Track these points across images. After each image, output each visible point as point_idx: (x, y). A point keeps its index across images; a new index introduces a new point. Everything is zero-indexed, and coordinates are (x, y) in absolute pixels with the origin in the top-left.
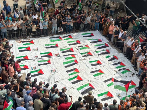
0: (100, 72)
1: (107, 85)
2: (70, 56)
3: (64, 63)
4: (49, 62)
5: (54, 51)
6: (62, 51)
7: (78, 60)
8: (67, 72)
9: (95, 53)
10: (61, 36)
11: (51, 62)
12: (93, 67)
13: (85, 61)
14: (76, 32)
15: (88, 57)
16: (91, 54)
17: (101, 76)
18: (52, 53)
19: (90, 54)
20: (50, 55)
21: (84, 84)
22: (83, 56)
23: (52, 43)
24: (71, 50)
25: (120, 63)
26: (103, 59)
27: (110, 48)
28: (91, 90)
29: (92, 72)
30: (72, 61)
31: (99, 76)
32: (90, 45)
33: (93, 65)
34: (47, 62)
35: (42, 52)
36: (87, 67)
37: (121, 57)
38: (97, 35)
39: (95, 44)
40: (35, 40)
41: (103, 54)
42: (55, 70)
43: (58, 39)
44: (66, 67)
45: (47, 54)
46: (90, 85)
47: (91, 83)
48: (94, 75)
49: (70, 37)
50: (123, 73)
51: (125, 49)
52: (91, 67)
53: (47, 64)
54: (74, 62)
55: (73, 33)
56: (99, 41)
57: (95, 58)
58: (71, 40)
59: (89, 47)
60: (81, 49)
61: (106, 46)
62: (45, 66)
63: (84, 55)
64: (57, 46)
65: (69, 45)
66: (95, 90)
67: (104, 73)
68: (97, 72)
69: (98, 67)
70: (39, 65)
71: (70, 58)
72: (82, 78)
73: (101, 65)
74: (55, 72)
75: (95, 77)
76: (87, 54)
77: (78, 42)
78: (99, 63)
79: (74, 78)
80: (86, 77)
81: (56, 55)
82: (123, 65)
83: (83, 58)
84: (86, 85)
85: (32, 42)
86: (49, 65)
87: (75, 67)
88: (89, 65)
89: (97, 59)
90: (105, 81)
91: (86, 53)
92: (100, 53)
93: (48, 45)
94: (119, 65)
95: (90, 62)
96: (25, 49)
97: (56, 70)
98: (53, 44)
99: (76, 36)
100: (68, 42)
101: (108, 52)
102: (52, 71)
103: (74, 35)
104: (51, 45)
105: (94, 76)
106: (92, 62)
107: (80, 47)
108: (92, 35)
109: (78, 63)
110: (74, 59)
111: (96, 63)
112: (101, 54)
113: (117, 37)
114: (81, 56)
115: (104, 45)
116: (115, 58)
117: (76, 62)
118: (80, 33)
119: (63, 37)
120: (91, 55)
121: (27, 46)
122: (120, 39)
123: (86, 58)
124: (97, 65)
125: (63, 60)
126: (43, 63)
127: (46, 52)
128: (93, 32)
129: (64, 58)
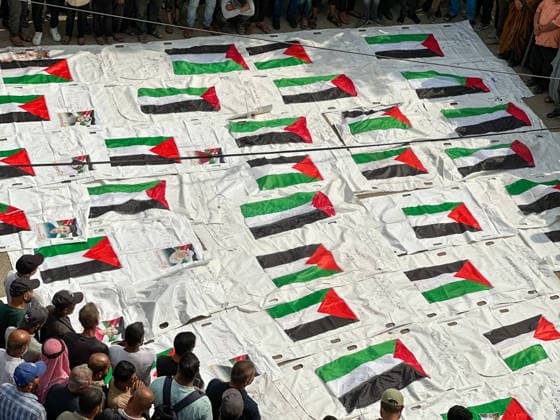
0: (469, 276)
1: (506, 361)
2: (287, 169)
3: (248, 210)
4: (157, 197)
5: (191, 131)
6: (240, 135)
7: (336, 198)
8: (266, 262)
9: (441, 162)
10: (241, 43)
11: (170, 195)
12: (427, 243)
13: (377, 204)
14: (337, 23)
15: (397, 182)
16: (418, 163)
17: (469, 301)
18: (178, 142)
19: (409, 165)
20: (166, 151)
21: (362, 346)
22: (370, 175)
23: (181, 82)
24: (298, 131)
26: (490, 195)
28: (406, 383)
29: (415, 275)
30: (300, 199)
31: (460, 303)
32: (412, 106)
33: (423, 232)
34: (143, 196)
35: (118, 135)
36: (386, 242)
39: (446, 104)
40: (79, 58)
41: (491, 166)
42: (190, 247)
43: (220, 58)
44: (260, 232)
45: (145, 150)
46: (401, 350)
47: (408, 341)
48: (424, 294)
49: (296, 53)
52: (412, 243)
53: (141, 207)
54: (309, 208)
55: (312, 26)
56: (474, 86)
57: (441, 188)
58: (298, 71)
59: (405, 123)
60: (356, 129)
61: (514, 119)
62: (129, 217)
63: (372, 166)
64: (209, 101)
65: (288, 100)
66: (429, 386)
67: (488, 285)
68: (448, 278)
69: (456, 247)
70: (96, 212)
71: (289, 180)
72: (354, 307)
73: (473, 235)
74: (191, 262)
75: (433, 307)
76: (392, 161)
77: (344, 87)
78: (463, 222)
79: (305, 302)
80: (375, 304)
81: (204, 157)
83: (367, 185)
84: (372, 353)
86: (155, 212)
87: (313, 234)
88: (403, 230)
89: (454, 198)
90: (496, 336)
91: (386, 155)
92: (470, 161)
93: (159, 92)
95: (408, 211)
96: (16, 108)
97: (198, 247)
98: (189, 91)
100: (279, 83)
101: (520, 158)
102: (169, 251)
104: (173, 91)
105: (431, 297)
106: (421, 210)
107: (355, 114)
108: (432, 49)
109: (332, 212)
110: (310, 188)
111: (444, 218)
112: (477, 168)
114: (355, 171)
115: (503, 114)
117: (322, 208)
118: (359, 34)
119: (253, 51)
120: (413, 167)
123: (382, 184)
124: (448, 230)
125: (241, 188)
126: (120, 199)
127: (143, 134)
128: (437, 30)
129: (247, 176)
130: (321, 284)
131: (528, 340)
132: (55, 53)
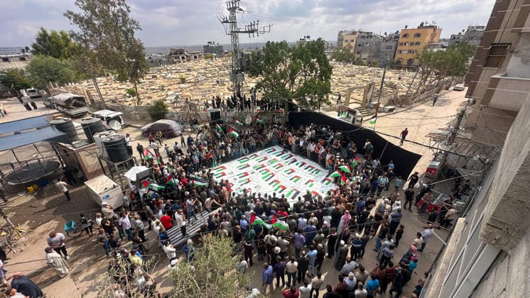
0: (298, 178)
2: (265, 171)
3: (263, 178)
4: (249, 181)
5: (248, 170)
6: (256, 169)
7: (274, 173)
8: (270, 184)
9: (285, 164)
10: (248, 157)
11: (251, 180)
12: (290, 175)
13: (280, 172)
14: (260, 150)
15: (281, 168)
17: (300, 181)
20: (246, 174)
23: (242, 164)
24: (263, 166)
25: (309, 166)
26: (293, 166)
27: (294, 157)
29: (291, 180)
30: (269, 175)
32: (277, 158)
33: (288, 174)
34: (247, 181)
35: (238, 174)
36: (284, 177)
37: (308, 162)
38: (279, 149)
39: (280, 156)
40: (225, 165)
41: (292, 162)
43: (246, 159)
44: (266, 181)
45: (243, 175)
47: (295, 189)
49: (256, 156)
50: (316, 173)
51: (309, 154)
52: (288, 176)
53: (248, 183)
54: (271, 175)
56: (283, 153)
57: (287, 167)
58: (258, 158)
59: (277, 161)
60: (271, 163)
61: (291, 156)
63: (276, 167)
64: (248, 166)
65: (259, 162)
67: (301, 178)
68: (296, 179)
69: (294, 175)
71: (266, 173)
72: (285, 186)
73: (295, 172)
75: (296, 183)
76: (278, 166)
77: (266, 158)
79: (279, 187)
80: (288, 185)
81: (252, 173)
82: (313, 168)
83: (277, 170)
84: (292, 191)
85: (224, 168)
86: (250, 183)
87: (273, 179)
88: (285, 174)
89: (290, 168)
90: (306, 184)
92: (289, 163)
93: (240, 167)
94: (310, 168)
96: (221, 174)
98: (244, 165)
99: (261, 154)
100: (256, 160)
101: (295, 161)
103: (259, 153)
104: (242, 166)
105: (295, 181)
106: (286, 171)
107: (270, 161)
108: (275, 150)
109: (275, 175)
110: (270, 173)
111: (290, 171)
113: (299, 146)
114: (274, 169)
115: (289, 156)
116: (303, 164)
117: (273, 175)
118: (264, 151)
119: (250, 157)
120: (282, 166)
121: (221, 172)
122: (302, 147)
123: (279, 169)
124: (292, 172)
125: (260, 176)
126: (244, 182)
128: (274, 147)
129: (260, 174)
130: (279, 185)
131: (310, 183)
132: (222, 165)
